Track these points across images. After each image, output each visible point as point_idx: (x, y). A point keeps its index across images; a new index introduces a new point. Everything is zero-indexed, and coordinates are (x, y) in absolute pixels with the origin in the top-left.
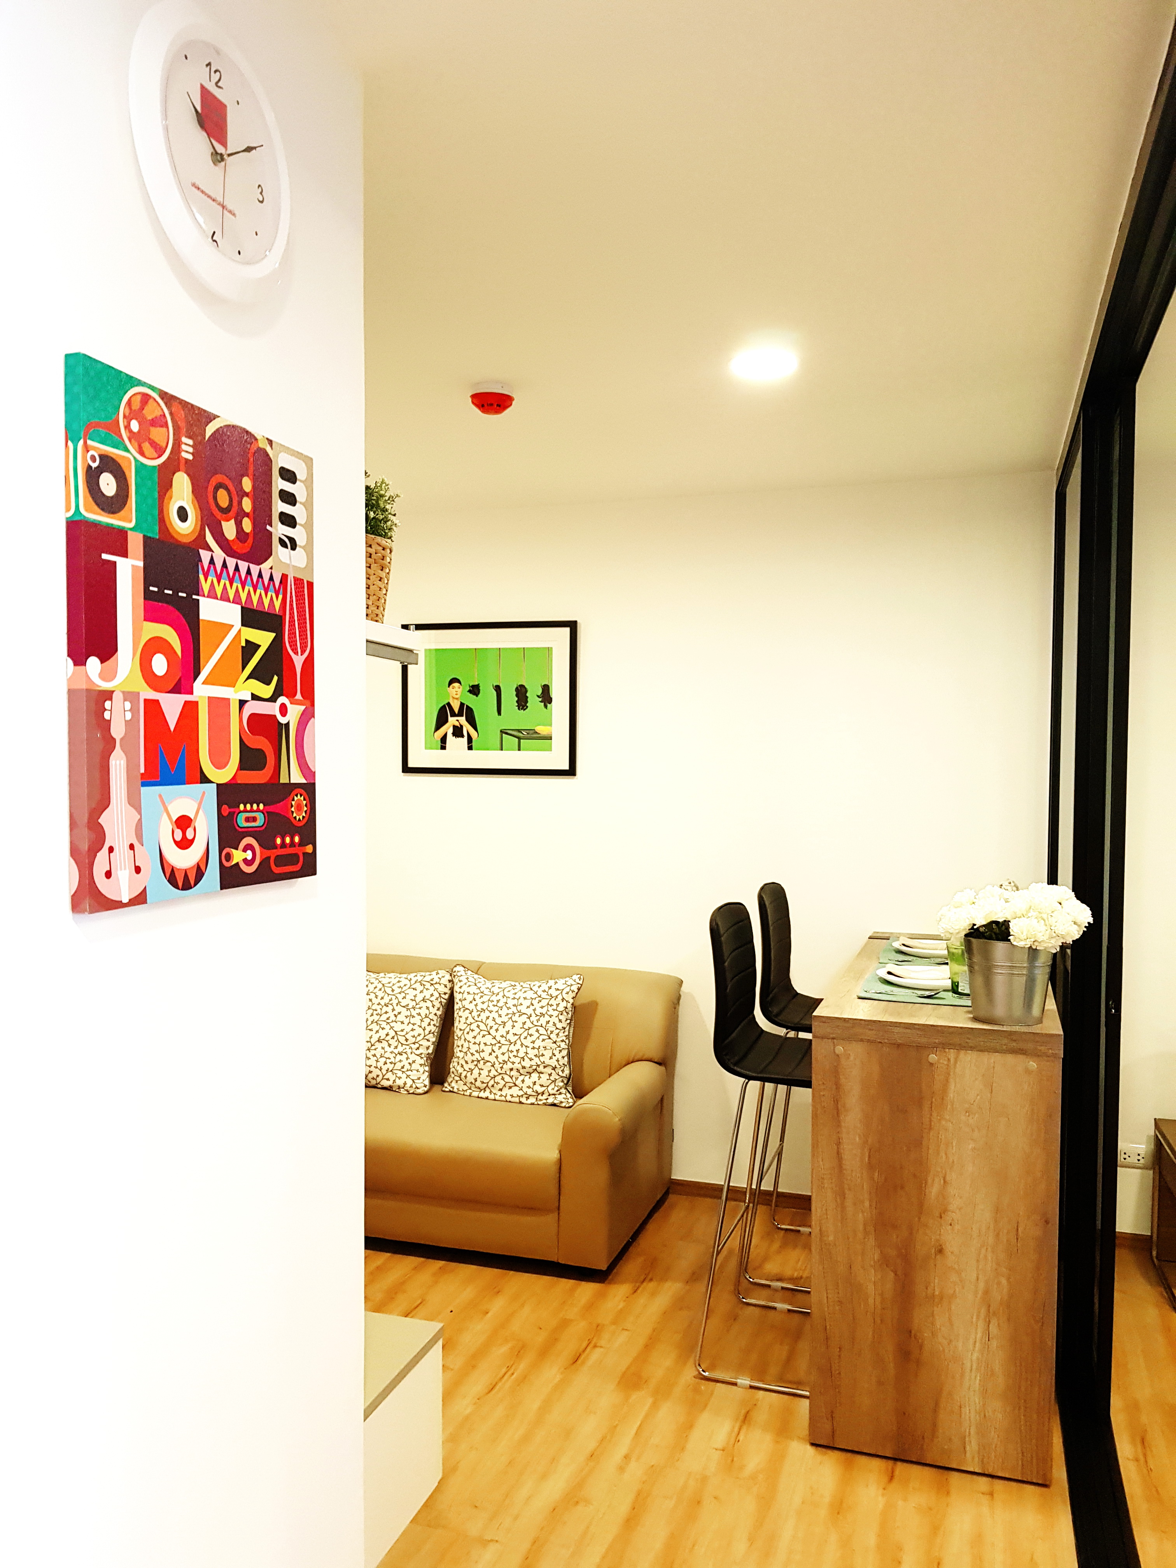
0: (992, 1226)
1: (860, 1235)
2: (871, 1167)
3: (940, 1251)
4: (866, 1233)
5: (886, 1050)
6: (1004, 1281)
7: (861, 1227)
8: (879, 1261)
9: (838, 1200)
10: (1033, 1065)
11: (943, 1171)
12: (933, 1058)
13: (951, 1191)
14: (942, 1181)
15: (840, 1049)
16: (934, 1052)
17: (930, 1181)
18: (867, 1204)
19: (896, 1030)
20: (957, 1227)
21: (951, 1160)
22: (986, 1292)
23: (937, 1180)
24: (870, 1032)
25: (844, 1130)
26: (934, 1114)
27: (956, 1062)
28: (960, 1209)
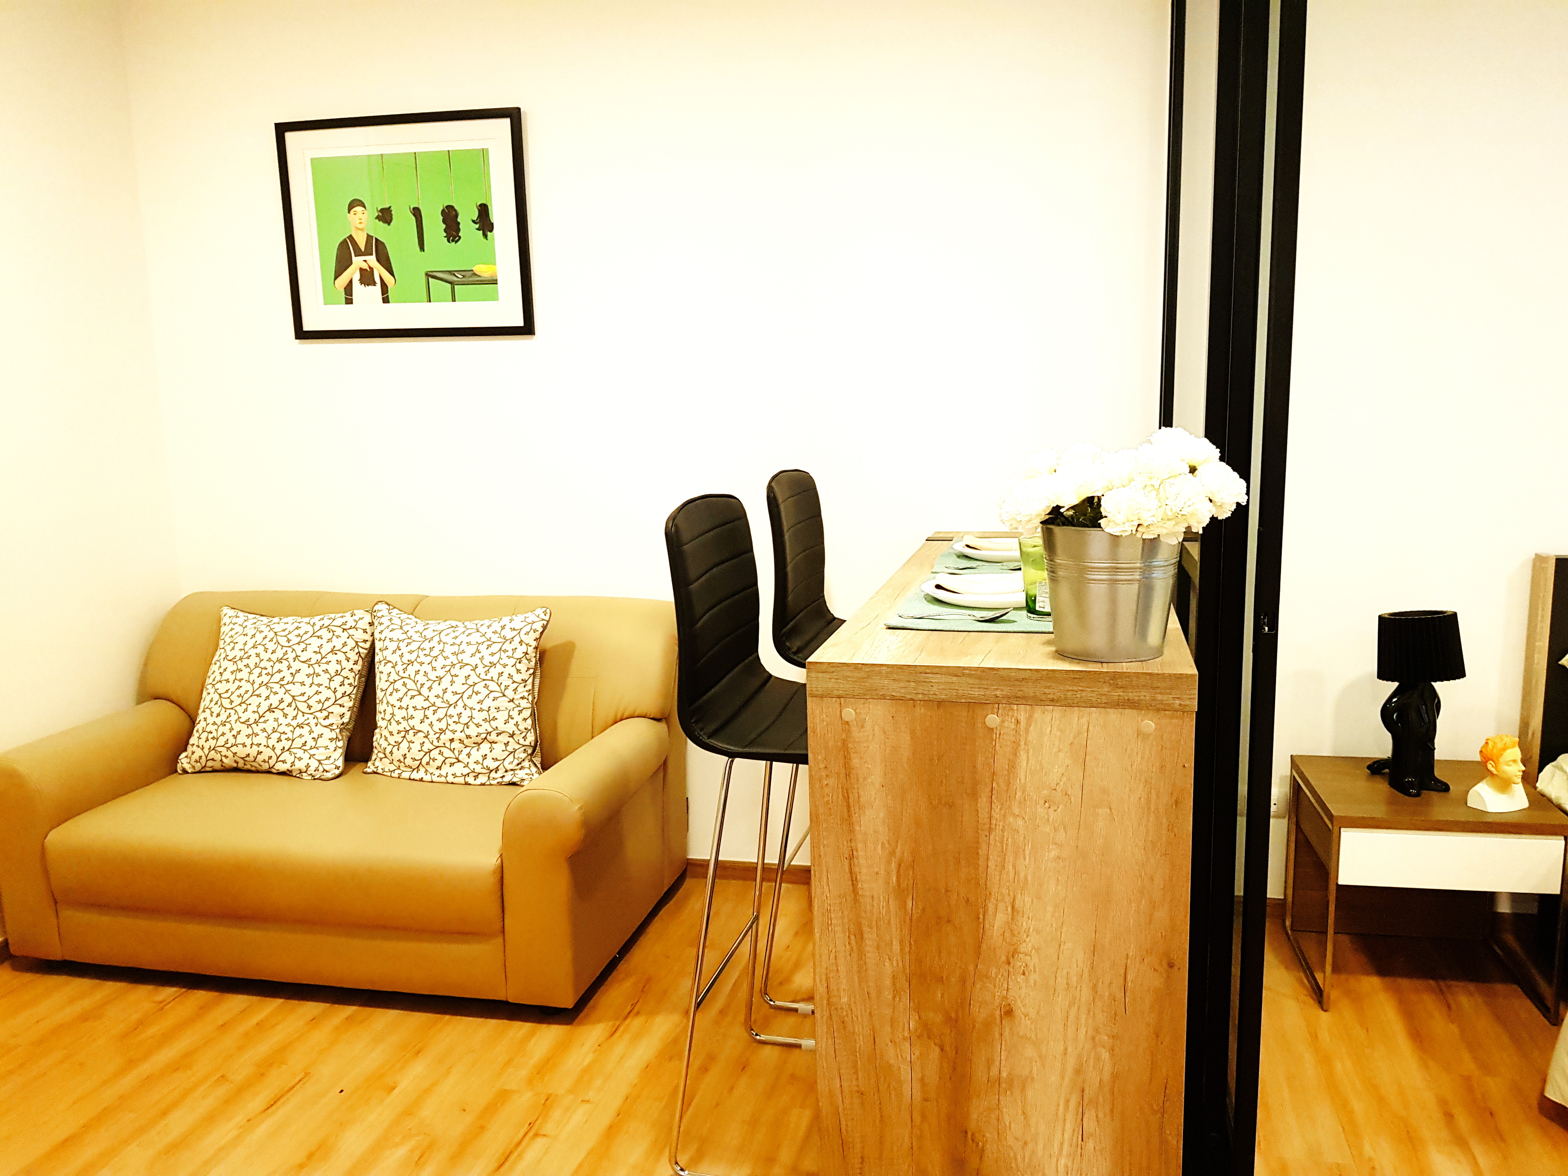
0: (1086, 975)
1: (888, 995)
2: (900, 893)
3: (1009, 1013)
4: (896, 993)
5: (920, 711)
6: (1105, 1055)
7: (888, 982)
8: (916, 1030)
9: (853, 942)
10: (1149, 724)
11: (1012, 895)
12: (992, 720)
13: (1024, 923)
14: (1009, 909)
15: (849, 713)
16: (996, 711)
17: (991, 907)
18: (896, 946)
19: (935, 679)
20: (1033, 977)
21: (1022, 876)
22: (1078, 1071)
23: (1001, 906)
24: (895, 685)
25: (859, 836)
26: (996, 807)
27: (1028, 725)
28: (1038, 950)
